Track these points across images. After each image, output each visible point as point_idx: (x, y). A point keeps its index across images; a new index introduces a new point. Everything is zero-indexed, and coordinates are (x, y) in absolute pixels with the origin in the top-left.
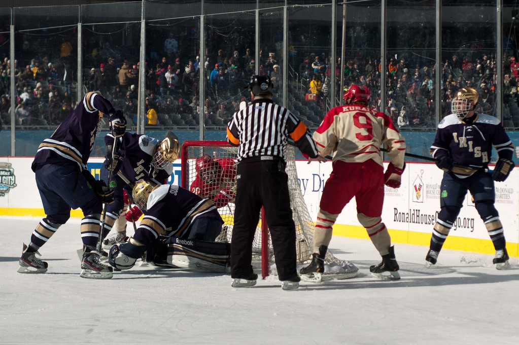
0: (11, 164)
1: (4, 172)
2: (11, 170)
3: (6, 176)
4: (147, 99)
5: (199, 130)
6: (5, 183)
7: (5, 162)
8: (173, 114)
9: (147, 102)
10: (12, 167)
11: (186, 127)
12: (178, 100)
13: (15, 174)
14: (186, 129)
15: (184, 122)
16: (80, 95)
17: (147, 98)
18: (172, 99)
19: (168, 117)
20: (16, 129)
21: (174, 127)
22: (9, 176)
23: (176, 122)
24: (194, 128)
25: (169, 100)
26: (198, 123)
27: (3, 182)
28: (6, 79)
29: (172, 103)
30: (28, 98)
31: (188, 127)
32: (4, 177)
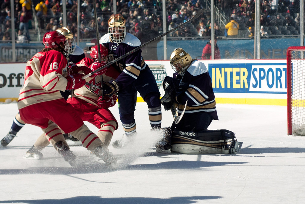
0: (164, 66)
1: (159, 71)
2: (164, 70)
3: (160, 74)
4: (262, 17)
5: (300, 38)
6: (160, 79)
7: (160, 64)
8: (281, 27)
9: (262, 19)
10: (165, 67)
11: (291, 36)
12: (284, 16)
13: (166, 72)
14: (292, 37)
15: (289, 32)
16: (213, 14)
17: (262, 15)
18: (281, 15)
19: (278, 28)
20: (167, 39)
21: (282, 36)
22: (163, 74)
23: (284, 32)
24: (297, 37)
25: (278, 16)
26: (299, 33)
27: (158, 78)
28: (160, 4)
29: (280, 19)
30: (176, 17)
31: (292, 35)
32: (159, 75)
